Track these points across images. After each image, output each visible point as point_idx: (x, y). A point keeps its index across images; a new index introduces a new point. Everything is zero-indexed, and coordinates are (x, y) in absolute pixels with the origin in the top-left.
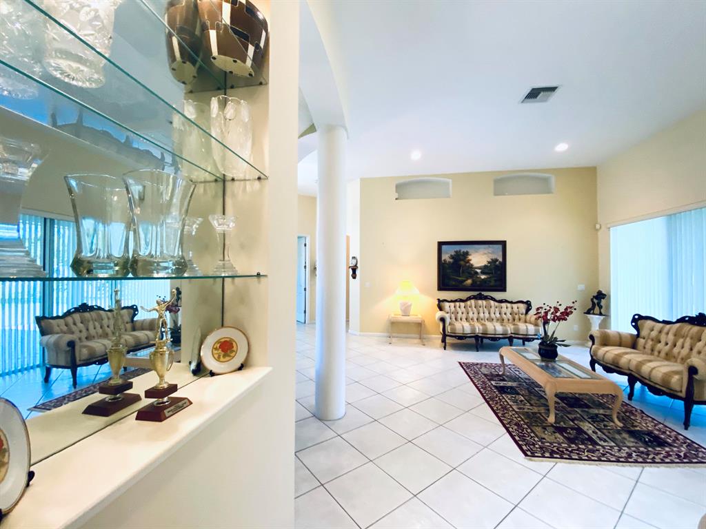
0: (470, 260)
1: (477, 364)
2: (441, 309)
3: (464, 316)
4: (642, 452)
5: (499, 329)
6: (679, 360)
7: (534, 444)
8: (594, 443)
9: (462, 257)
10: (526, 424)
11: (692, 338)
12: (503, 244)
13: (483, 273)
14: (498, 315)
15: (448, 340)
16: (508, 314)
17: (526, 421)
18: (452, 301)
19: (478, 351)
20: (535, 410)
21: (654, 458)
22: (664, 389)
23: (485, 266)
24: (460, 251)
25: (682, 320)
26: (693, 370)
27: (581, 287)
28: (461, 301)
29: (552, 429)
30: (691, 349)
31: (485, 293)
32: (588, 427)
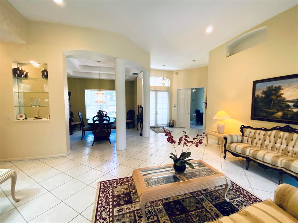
0: (282, 94)
2: (243, 132)
9: (273, 92)
13: (296, 106)
18: (257, 129)
28: (265, 129)
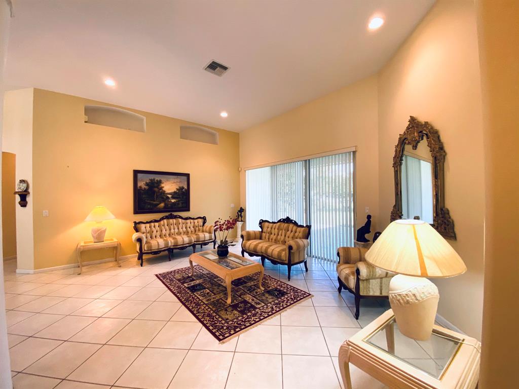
0: (163, 187)
1: (171, 272)
2: (137, 230)
3: (159, 233)
4: (277, 304)
5: (186, 239)
6: (280, 242)
7: (223, 327)
8: (255, 308)
9: (156, 185)
10: (214, 312)
11: (285, 230)
12: (188, 176)
13: (173, 198)
14: (184, 229)
15: (144, 257)
16: (192, 228)
17: (214, 309)
18: (147, 223)
19: (170, 261)
20: (218, 297)
21: (283, 305)
22: (279, 261)
23: (175, 192)
24: (154, 179)
25: (280, 221)
26: (290, 248)
27: (232, 205)
28: (156, 221)
29: (230, 309)
30: (285, 236)
31: (175, 214)
32: (248, 298)
